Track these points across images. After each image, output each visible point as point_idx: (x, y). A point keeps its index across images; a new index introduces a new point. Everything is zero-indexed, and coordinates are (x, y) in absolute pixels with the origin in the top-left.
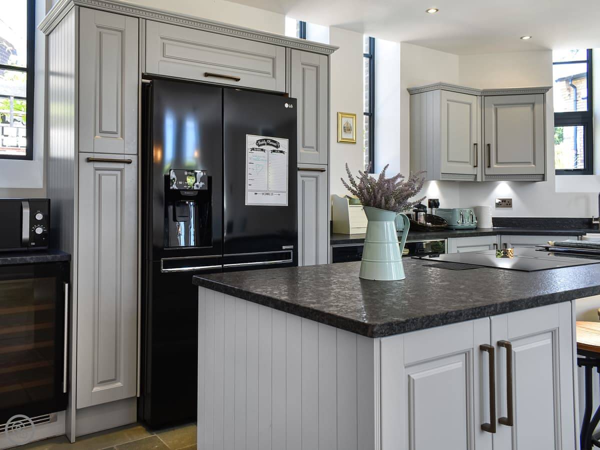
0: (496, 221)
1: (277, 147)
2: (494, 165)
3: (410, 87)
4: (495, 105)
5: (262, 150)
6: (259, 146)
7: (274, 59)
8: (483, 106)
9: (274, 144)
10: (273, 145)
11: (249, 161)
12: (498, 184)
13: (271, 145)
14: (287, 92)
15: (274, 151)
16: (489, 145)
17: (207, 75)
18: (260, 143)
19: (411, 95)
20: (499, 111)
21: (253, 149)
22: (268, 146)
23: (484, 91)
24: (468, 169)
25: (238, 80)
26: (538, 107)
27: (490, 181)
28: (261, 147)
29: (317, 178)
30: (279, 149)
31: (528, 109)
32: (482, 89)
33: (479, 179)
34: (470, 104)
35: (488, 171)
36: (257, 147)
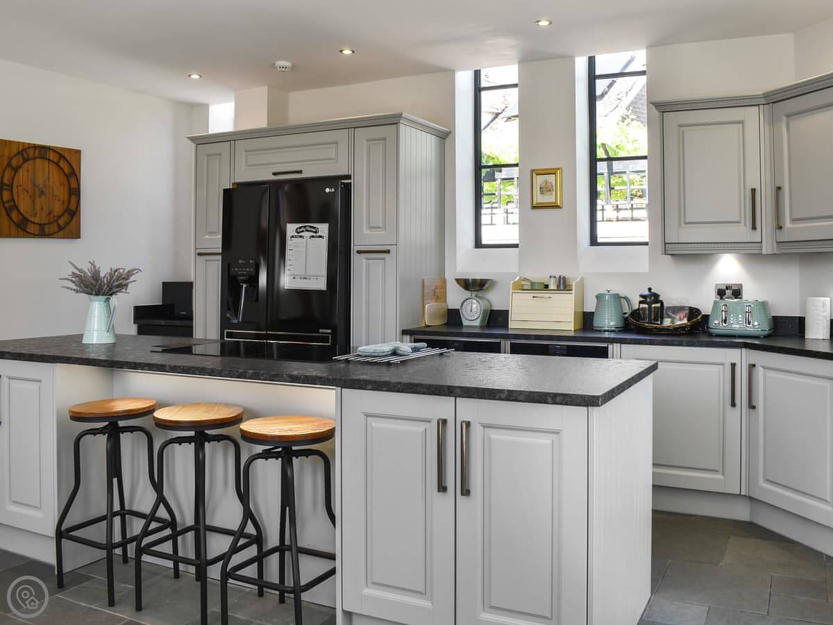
1: (316, 232)
2: (787, 224)
4: (785, 116)
5: (301, 237)
7: (337, 144)
8: (772, 121)
9: (314, 230)
10: (312, 231)
11: (289, 248)
13: (310, 231)
14: (350, 174)
15: (313, 237)
16: (779, 189)
17: (275, 174)
18: (299, 230)
20: (790, 125)
21: (293, 237)
22: (307, 233)
25: (300, 172)
28: (300, 234)
30: (318, 234)
33: (768, 250)
34: (742, 123)
36: (297, 234)
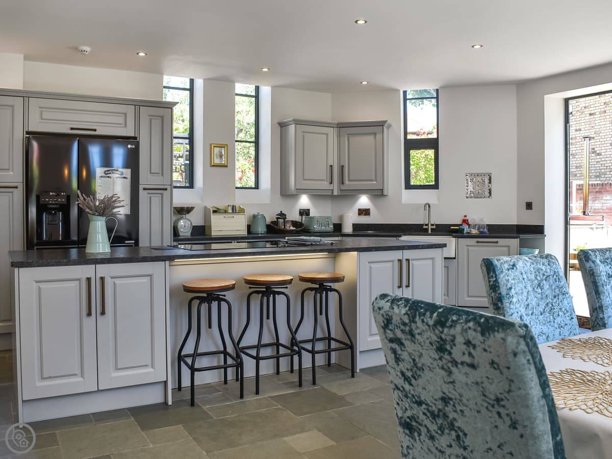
0: (356, 227)
2: (347, 182)
3: (280, 121)
4: (348, 134)
5: (108, 177)
6: (106, 174)
7: (125, 114)
8: (339, 136)
9: (118, 173)
11: (98, 185)
12: (360, 197)
13: (116, 173)
14: (136, 136)
16: (343, 166)
17: (72, 129)
18: (107, 172)
19: (281, 127)
20: (350, 139)
21: (101, 177)
22: (114, 174)
23: (338, 124)
24: (325, 185)
25: (95, 130)
26: (379, 136)
27: (349, 195)
28: (108, 175)
29: (162, 194)
30: (123, 176)
31: (371, 138)
32: (336, 122)
33: (335, 193)
34: (327, 134)
35: (343, 187)
36: (105, 175)
